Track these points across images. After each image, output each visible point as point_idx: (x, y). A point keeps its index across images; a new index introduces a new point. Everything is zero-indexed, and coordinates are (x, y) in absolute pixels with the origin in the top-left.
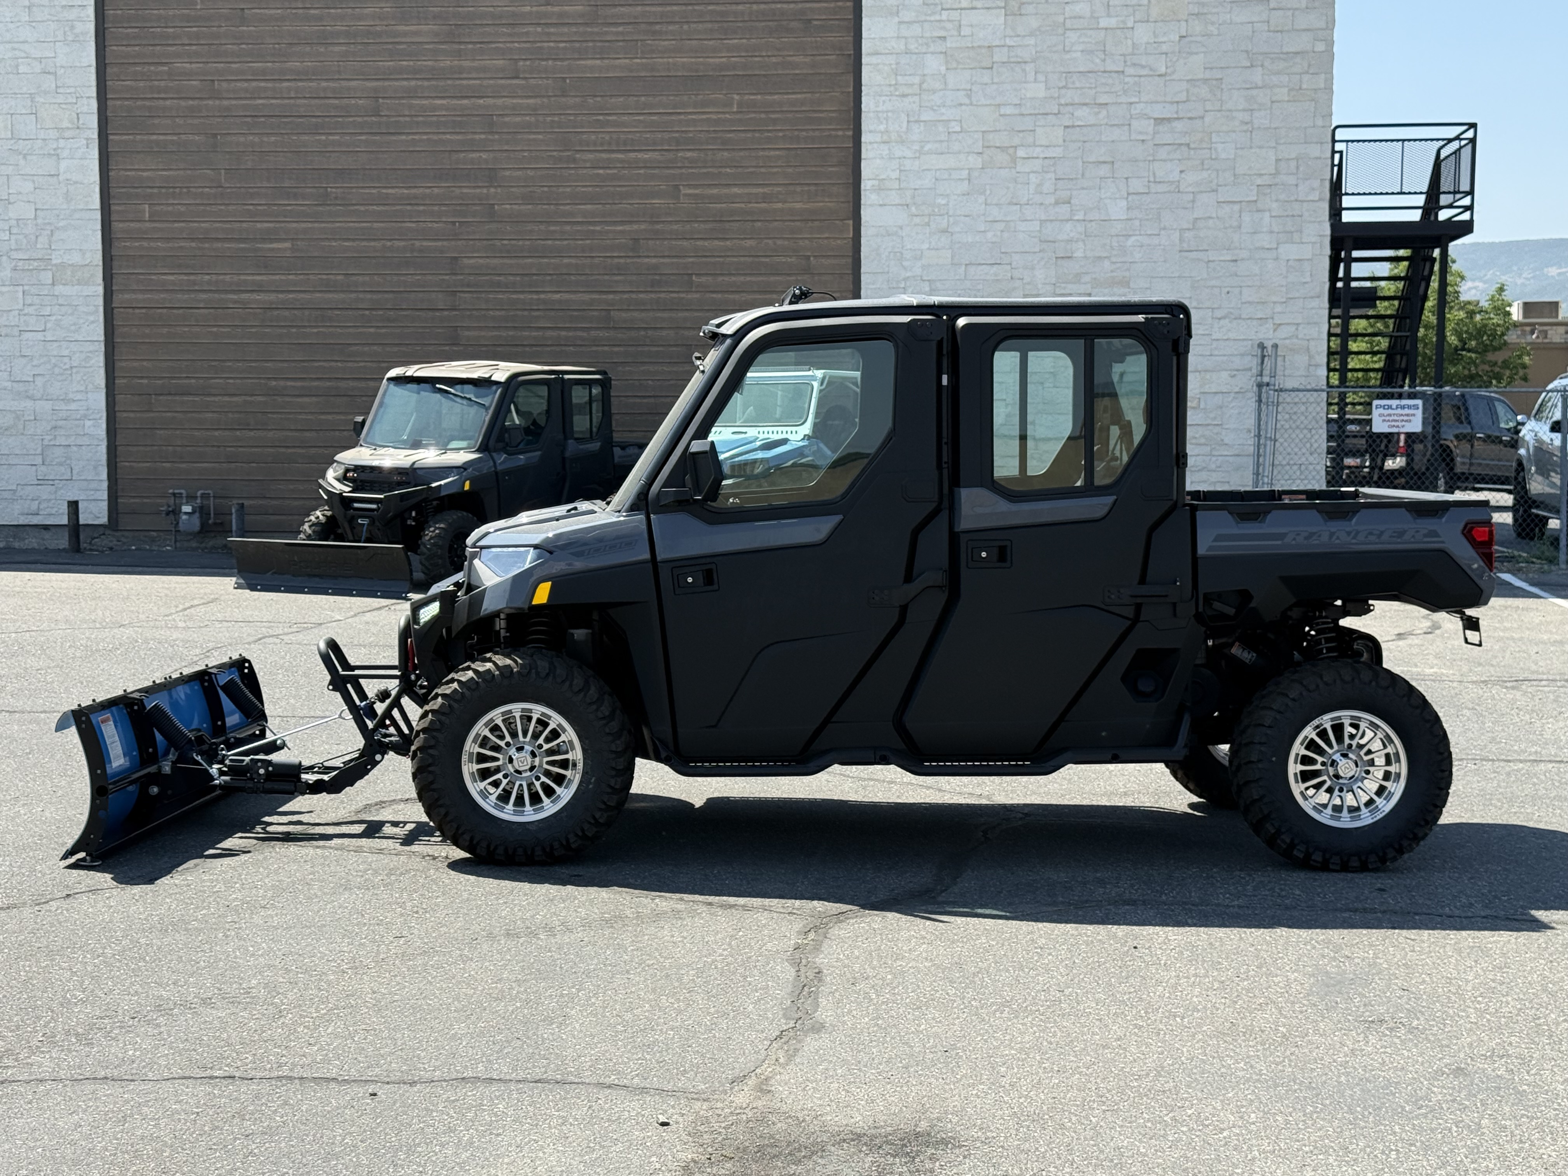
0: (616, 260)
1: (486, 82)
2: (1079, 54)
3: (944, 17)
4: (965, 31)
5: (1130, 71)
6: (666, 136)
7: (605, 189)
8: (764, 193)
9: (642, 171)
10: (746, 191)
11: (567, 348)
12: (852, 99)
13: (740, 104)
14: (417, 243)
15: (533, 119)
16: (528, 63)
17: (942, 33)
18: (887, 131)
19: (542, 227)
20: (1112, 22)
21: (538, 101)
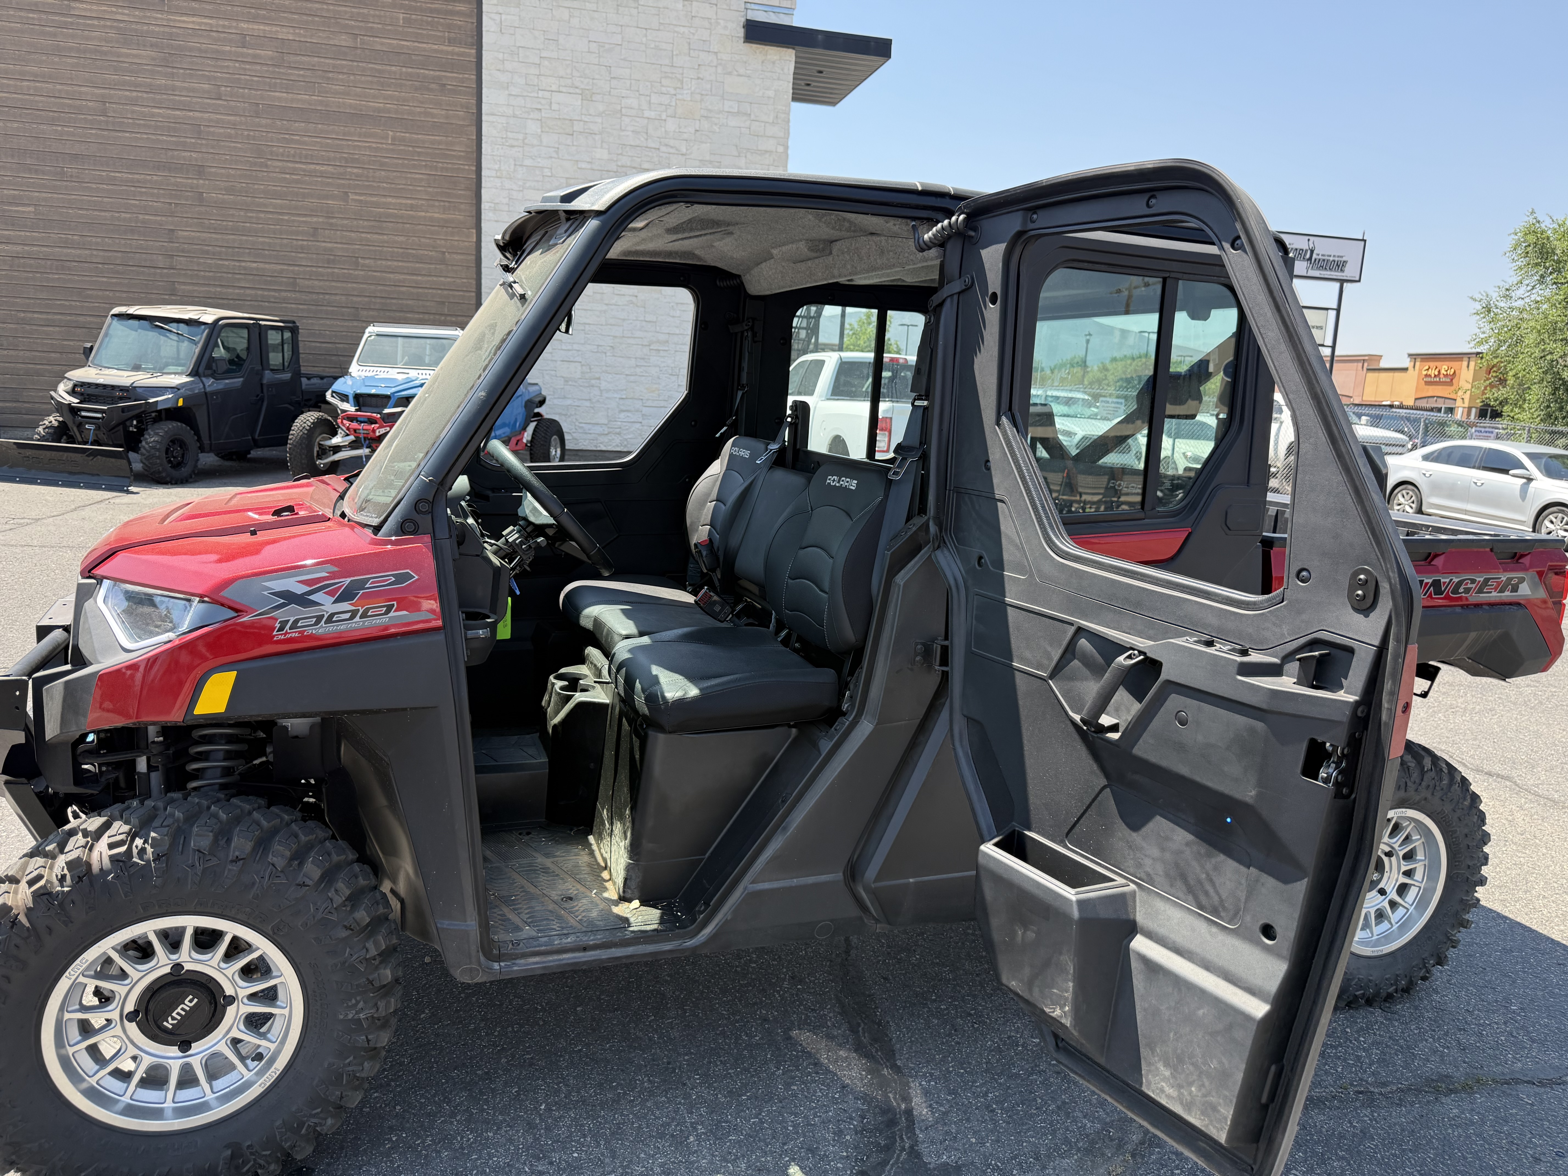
0: (301, 243)
1: (195, 100)
2: (630, 133)
3: (540, 95)
4: (554, 107)
5: (663, 149)
6: (338, 155)
7: (291, 189)
8: (412, 204)
9: (319, 179)
10: (398, 201)
11: (263, 304)
12: (475, 144)
13: (393, 139)
14: (141, 217)
15: (233, 132)
16: (229, 89)
17: (539, 107)
18: (499, 170)
19: (242, 213)
20: (652, 114)
21: (238, 119)
